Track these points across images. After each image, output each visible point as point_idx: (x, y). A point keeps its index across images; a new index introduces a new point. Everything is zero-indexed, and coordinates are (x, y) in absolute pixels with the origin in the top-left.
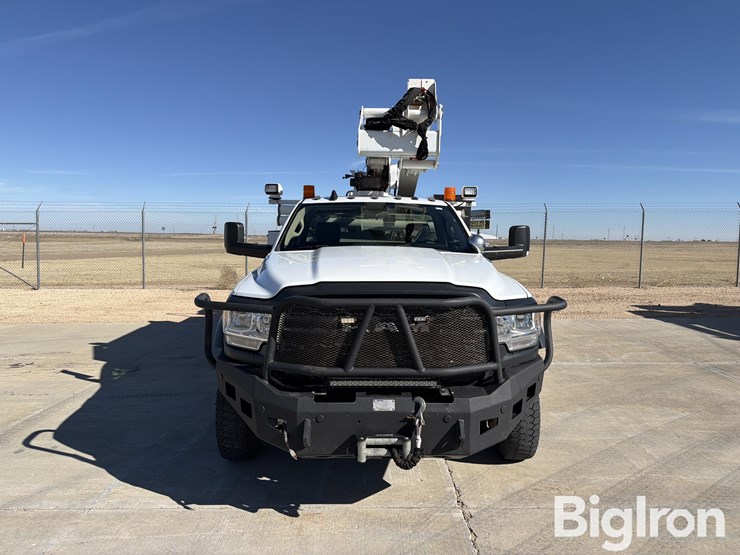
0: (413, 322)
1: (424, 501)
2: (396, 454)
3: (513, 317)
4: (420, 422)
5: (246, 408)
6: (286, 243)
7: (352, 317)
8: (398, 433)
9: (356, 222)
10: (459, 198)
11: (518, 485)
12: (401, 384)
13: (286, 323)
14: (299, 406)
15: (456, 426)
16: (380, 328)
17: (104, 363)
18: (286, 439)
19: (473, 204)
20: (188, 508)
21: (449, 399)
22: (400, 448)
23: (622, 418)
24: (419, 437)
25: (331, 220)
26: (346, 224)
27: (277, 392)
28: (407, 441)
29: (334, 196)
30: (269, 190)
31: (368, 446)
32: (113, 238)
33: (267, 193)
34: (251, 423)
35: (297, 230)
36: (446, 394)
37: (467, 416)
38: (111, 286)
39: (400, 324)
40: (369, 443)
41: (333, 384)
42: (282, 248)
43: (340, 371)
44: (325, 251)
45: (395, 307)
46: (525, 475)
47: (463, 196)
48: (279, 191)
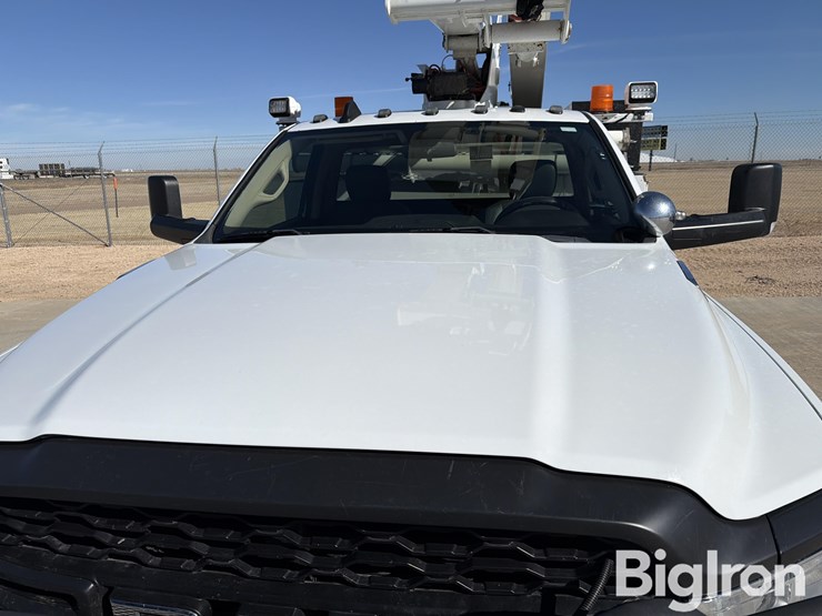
10: (619, 107)
19: (649, 117)
25: (383, 159)
30: (276, 110)
33: (275, 115)
47: (627, 102)
48: (292, 111)
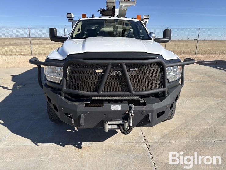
0: (130, 71)
1: (131, 140)
2: (121, 128)
3: (172, 68)
4: (132, 115)
5: (56, 108)
6: (74, 36)
7: (101, 68)
8: (122, 119)
9: (103, 29)
11: (166, 132)
12: (123, 98)
13: (71, 71)
14: (78, 109)
15: (147, 116)
16: (114, 73)
17: (15, 83)
18: (73, 122)
19: (147, 22)
20: (37, 145)
21: (144, 104)
22: (122, 125)
23: (200, 102)
24: (131, 121)
25: (93, 28)
26: (99, 30)
27: (68, 102)
28: (126, 123)
29: (93, 17)
30: (68, 16)
31: (109, 125)
32: (24, 39)
33: (68, 17)
34: (58, 114)
35: (78, 31)
36: (143, 102)
37: (152, 112)
38: (21, 55)
39: (123, 72)
40: (109, 124)
41: (93, 98)
42: (72, 38)
43: (96, 93)
44: (89, 39)
45: (122, 64)
46: (168, 127)
47: (143, 19)
48: (72, 17)
